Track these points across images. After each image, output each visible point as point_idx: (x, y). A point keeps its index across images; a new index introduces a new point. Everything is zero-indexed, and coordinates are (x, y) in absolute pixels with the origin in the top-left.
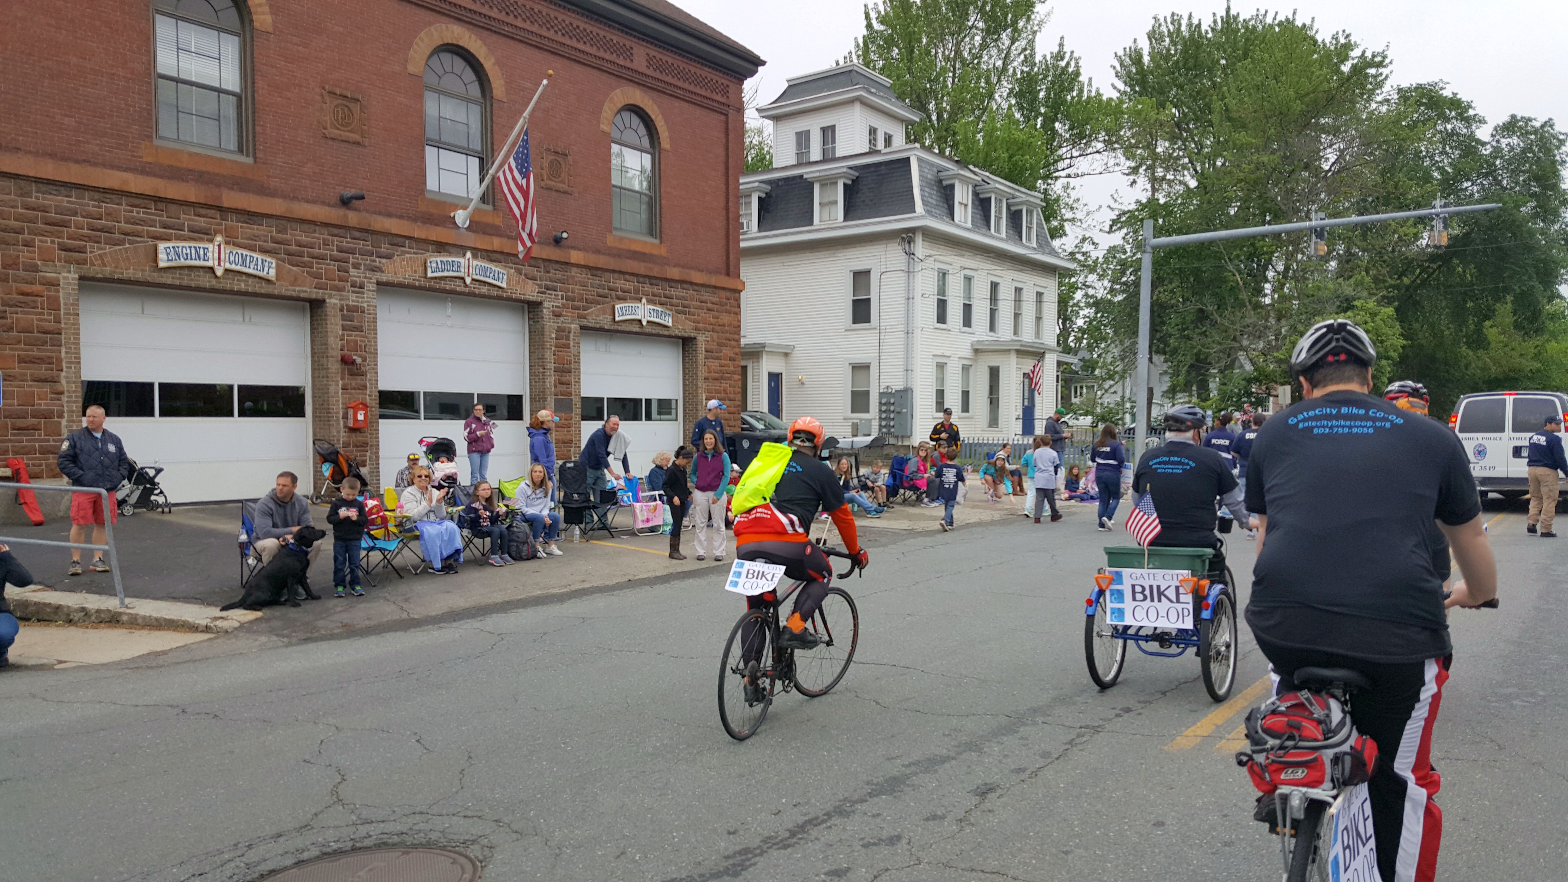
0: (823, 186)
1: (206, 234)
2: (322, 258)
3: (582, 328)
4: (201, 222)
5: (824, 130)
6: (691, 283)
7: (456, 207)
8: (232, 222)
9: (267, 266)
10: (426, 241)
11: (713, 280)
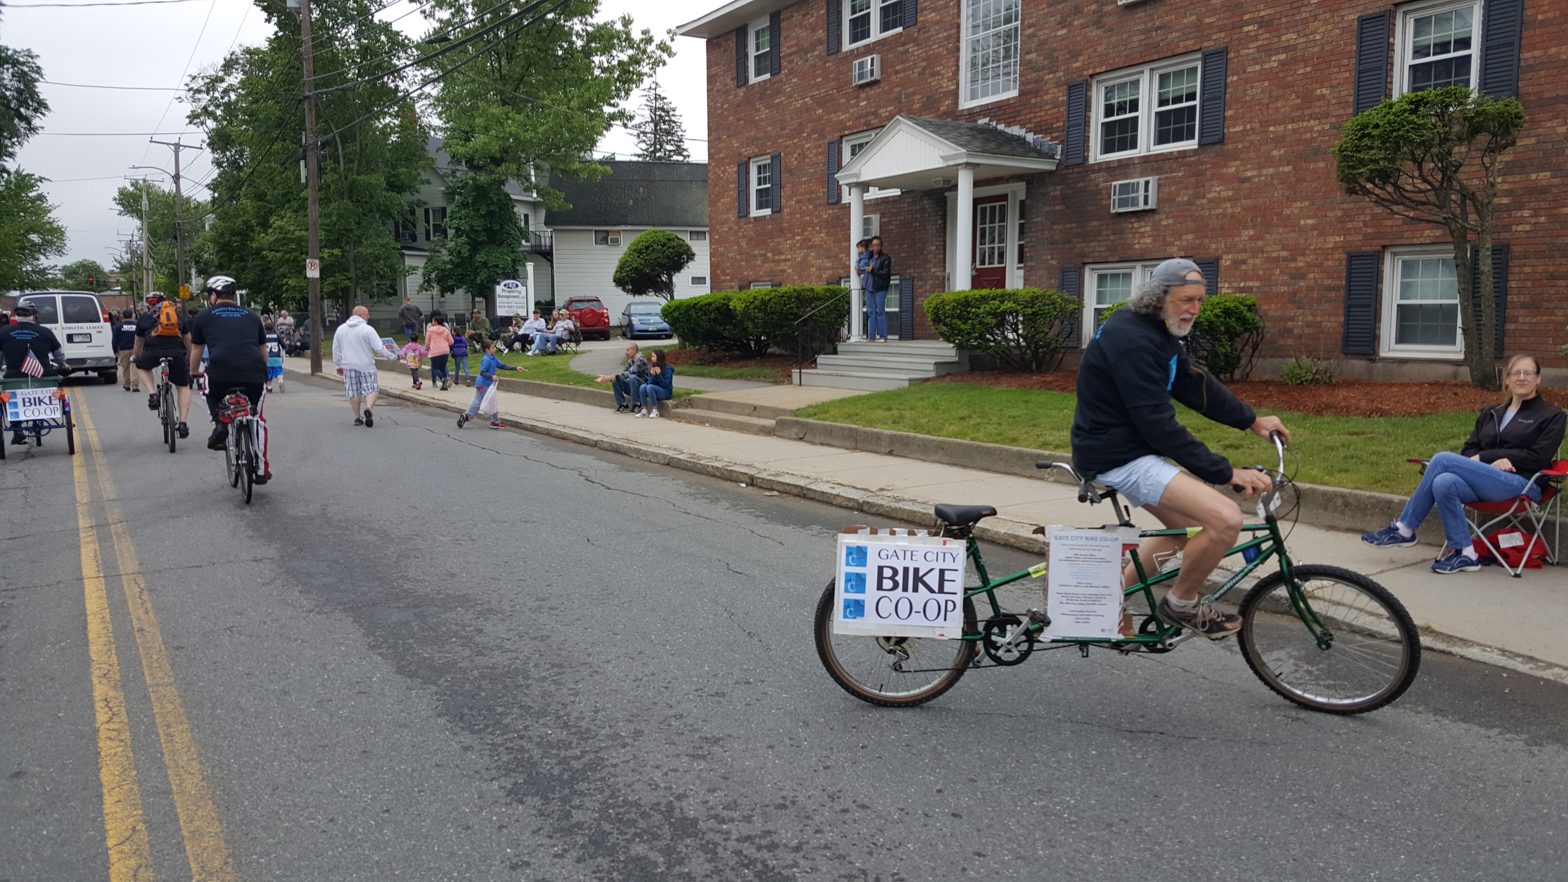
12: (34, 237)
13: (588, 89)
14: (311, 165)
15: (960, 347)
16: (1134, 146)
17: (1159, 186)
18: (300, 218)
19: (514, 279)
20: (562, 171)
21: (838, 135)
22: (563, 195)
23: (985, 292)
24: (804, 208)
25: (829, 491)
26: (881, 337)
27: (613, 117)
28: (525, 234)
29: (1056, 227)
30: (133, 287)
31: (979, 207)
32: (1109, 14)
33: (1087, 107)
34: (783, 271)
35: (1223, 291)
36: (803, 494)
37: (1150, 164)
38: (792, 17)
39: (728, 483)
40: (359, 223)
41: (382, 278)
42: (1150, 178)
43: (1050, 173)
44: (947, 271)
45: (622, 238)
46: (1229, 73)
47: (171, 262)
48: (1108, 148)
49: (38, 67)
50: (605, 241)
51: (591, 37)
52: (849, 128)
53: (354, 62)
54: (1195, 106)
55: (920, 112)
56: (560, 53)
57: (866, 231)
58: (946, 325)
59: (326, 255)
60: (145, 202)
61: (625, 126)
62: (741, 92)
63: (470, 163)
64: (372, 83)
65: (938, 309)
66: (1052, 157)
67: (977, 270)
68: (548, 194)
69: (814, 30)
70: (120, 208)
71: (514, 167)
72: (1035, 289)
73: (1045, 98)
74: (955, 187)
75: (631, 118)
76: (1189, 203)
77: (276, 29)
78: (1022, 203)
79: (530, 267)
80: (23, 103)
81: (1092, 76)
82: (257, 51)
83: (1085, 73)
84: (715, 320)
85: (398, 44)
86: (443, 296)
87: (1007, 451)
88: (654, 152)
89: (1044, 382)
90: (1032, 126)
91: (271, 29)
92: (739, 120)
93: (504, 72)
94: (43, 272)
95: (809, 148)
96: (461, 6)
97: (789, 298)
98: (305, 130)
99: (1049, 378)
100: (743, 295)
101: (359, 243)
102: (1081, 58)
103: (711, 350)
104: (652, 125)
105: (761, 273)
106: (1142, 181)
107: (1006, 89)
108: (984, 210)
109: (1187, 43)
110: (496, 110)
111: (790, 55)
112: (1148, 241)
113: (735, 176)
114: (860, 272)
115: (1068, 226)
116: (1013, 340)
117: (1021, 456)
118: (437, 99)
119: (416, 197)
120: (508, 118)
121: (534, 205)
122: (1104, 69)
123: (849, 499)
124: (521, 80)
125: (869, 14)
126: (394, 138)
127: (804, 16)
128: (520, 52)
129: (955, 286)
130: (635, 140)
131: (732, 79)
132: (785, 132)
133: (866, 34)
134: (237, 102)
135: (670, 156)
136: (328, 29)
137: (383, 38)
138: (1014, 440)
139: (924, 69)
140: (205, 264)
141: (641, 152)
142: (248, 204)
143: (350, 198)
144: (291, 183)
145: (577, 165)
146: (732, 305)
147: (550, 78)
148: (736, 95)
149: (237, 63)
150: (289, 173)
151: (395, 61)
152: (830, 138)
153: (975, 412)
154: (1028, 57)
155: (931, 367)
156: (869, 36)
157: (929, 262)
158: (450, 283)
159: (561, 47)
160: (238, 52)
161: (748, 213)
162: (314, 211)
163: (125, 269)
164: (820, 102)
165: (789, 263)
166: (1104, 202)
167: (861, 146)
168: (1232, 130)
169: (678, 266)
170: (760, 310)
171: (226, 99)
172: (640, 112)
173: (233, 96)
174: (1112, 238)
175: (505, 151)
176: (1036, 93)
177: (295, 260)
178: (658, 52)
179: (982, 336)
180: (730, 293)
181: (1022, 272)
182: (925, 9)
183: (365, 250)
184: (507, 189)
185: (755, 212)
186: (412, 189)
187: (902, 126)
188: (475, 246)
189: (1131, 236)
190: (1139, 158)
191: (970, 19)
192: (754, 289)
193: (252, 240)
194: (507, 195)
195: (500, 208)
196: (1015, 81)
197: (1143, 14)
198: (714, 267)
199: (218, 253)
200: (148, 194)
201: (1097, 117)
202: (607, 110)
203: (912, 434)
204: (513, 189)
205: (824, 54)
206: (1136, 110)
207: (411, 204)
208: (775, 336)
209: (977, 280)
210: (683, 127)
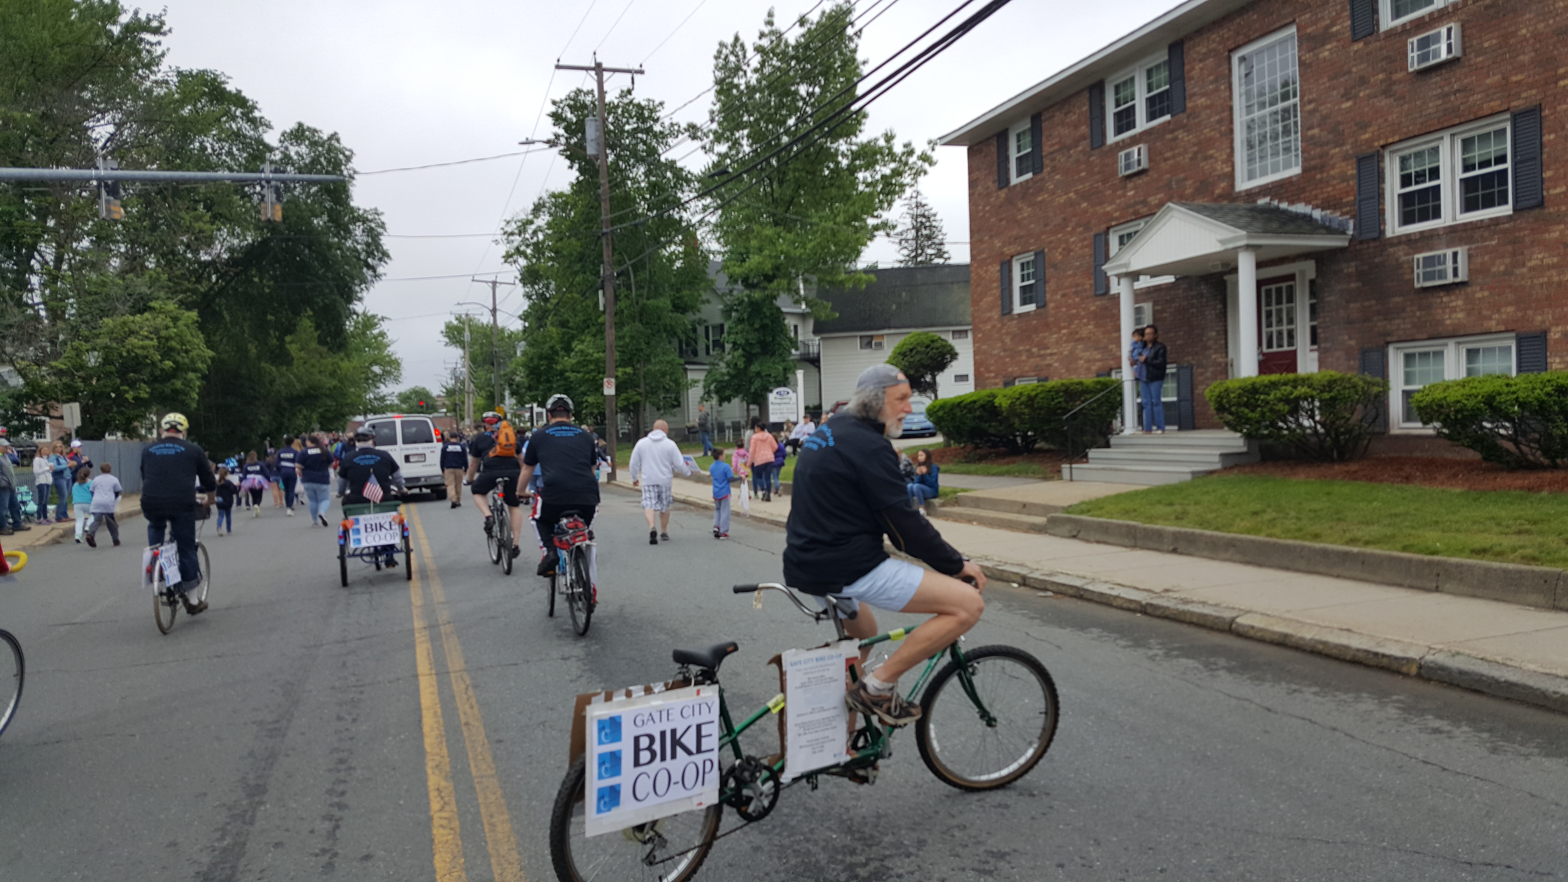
12: (376, 369)
13: (854, 204)
14: (608, 295)
15: (1248, 437)
16: (1437, 214)
17: (1470, 257)
18: (598, 342)
19: (785, 386)
20: (829, 283)
21: (1104, 226)
22: (830, 305)
23: (1274, 377)
24: (1070, 301)
25: (1108, 592)
26: (1159, 428)
27: (876, 228)
28: (794, 344)
29: (1352, 305)
30: (456, 409)
31: (1263, 289)
32: (1400, 81)
33: (1380, 177)
34: (1049, 365)
35: (1554, 366)
36: (1080, 595)
37: (1456, 234)
38: (1053, 116)
39: (999, 583)
40: (648, 343)
41: (667, 391)
42: (1459, 249)
43: (1342, 250)
44: (1230, 355)
45: (885, 341)
46: (1544, 131)
47: (488, 385)
48: (1407, 218)
49: (383, 223)
50: (869, 345)
51: (855, 156)
52: (1116, 219)
53: (644, 199)
54: (1506, 170)
55: (1193, 197)
56: (827, 172)
57: (1138, 321)
58: (1231, 413)
59: (619, 374)
60: (467, 334)
61: (888, 235)
62: (1003, 194)
63: (747, 283)
64: (660, 216)
65: (1222, 398)
66: (1344, 233)
67: (1264, 354)
68: (816, 304)
69: (1076, 126)
70: (447, 340)
71: (784, 282)
72: (1333, 373)
73: (1332, 172)
74: (1235, 270)
75: (894, 227)
76: (1507, 273)
77: (577, 174)
78: (1312, 283)
79: (800, 374)
80: (370, 254)
81: (1383, 147)
82: (561, 195)
83: (1376, 144)
84: (980, 418)
85: (682, 179)
86: (720, 405)
87: (1309, 548)
88: (916, 257)
89: (1348, 472)
90: (1319, 202)
91: (574, 175)
92: (1001, 220)
93: (776, 195)
94: (382, 399)
95: (1074, 242)
96: (736, 139)
97: (1057, 392)
98: (603, 262)
99: (1353, 467)
100: (1008, 391)
101: (648, 361)
102: (1371, 129)
103: (977, 447)
104: (913, 232)
105: (1026, 368)
106: (1449, 252)
107: (1287, 166)
108: (1268, 293)
109: (1492, 104)
110: (769, 231)
111: (1052, 153)
112: (1461, 315)
113: (998, 275)
114: (1133, 363)
115: (1367, 304)
116: (1310, 428)
117: (1325, 553)
118: (716, 225)
119: (698, 316)
120: (779, 237)
121: (803, 316)
122: (1397, 138)
123: (1131, 601)
124: (791, 202)
125: (1133, 107)
126: (678, 264)
127: (1066, 114)
128: (791, 175)
129: (1239, 372)
130: (897, 247)
131: (994, 182)
132: (1048, 228)
133: (1131, 125)
134: (544, 241)
135: (931, 260)
136: (621, 171)
137: (669, 174)
138: (1316, 537)
139: (1196, 153)
140: (518, 386)
141: (902, 258)
142: (553, 330)
143: (641, 321)
144: (590, 310)
145: (843, 276)
146: (997, 402)
147: (818, 197)
148: (998, 197)
149: (544, 206)
150: (588, 302)
151: (679, 194)
152: (1095, 230)
153: (1269, 506)
154: (1310, 133)
155: (1217, 459)
156: (1134, 127)
157: (1210, 348)
158: (727, 393)
159: (828, 168)
160: (545, 196)
161: (1011, 310)
162: (610, 334)
163: (450, 393)
164: (1085, 196)
165: (1055, 357)
166: (1407, 277)
167: (1129, 236)
168: (1553, 192)
169: (941, 366)
170: (1027, 406)
171: (535, 239)
172: (901, 220)
173: (541, 236)
174: (1418, 314)
175: (777, 268)
176: (1321, 168)
177: (594, 378)
178: (920, 163)
179: (1273, 424)
180: (995, 390)
181: (1315, 355)
182: (1194, 94)
183: (654, 367)
184: (778, 303)
185: (1018, 309)
186: (693, 308)
187: (1175, 213)
188: (750, 358)
189: (1440, 311)
190: (1444, 228)
191: (1244, 98)
192: (1019, 385)
193: (557, 363)
194: (778, 309)
195: (773, 322)
196: (1297, 156)
197: (1438, 78)
198: (977, 365)
199: (527, 376)
200: (470, 326)
201: (1393, 188)
202: (871, 222)
203: (1198, 531)
204: (784, 303)
205: (1088, 149)
206: (1438, 177)
207: (693, 323)
208: (1043, 432)
209: (1266, 364)
210: (944, 231)
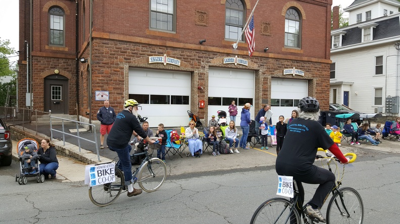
0: (365, 29)
1: (161, 54)
2: (193, 59)
3: (272, 77)
4: (161, 51)
5: (367, 13)
6: (312, 62)
7: (233, 43)
8: (169, 50)
9: (178, 62)
10: (224, 53)
11: (320, 61)
